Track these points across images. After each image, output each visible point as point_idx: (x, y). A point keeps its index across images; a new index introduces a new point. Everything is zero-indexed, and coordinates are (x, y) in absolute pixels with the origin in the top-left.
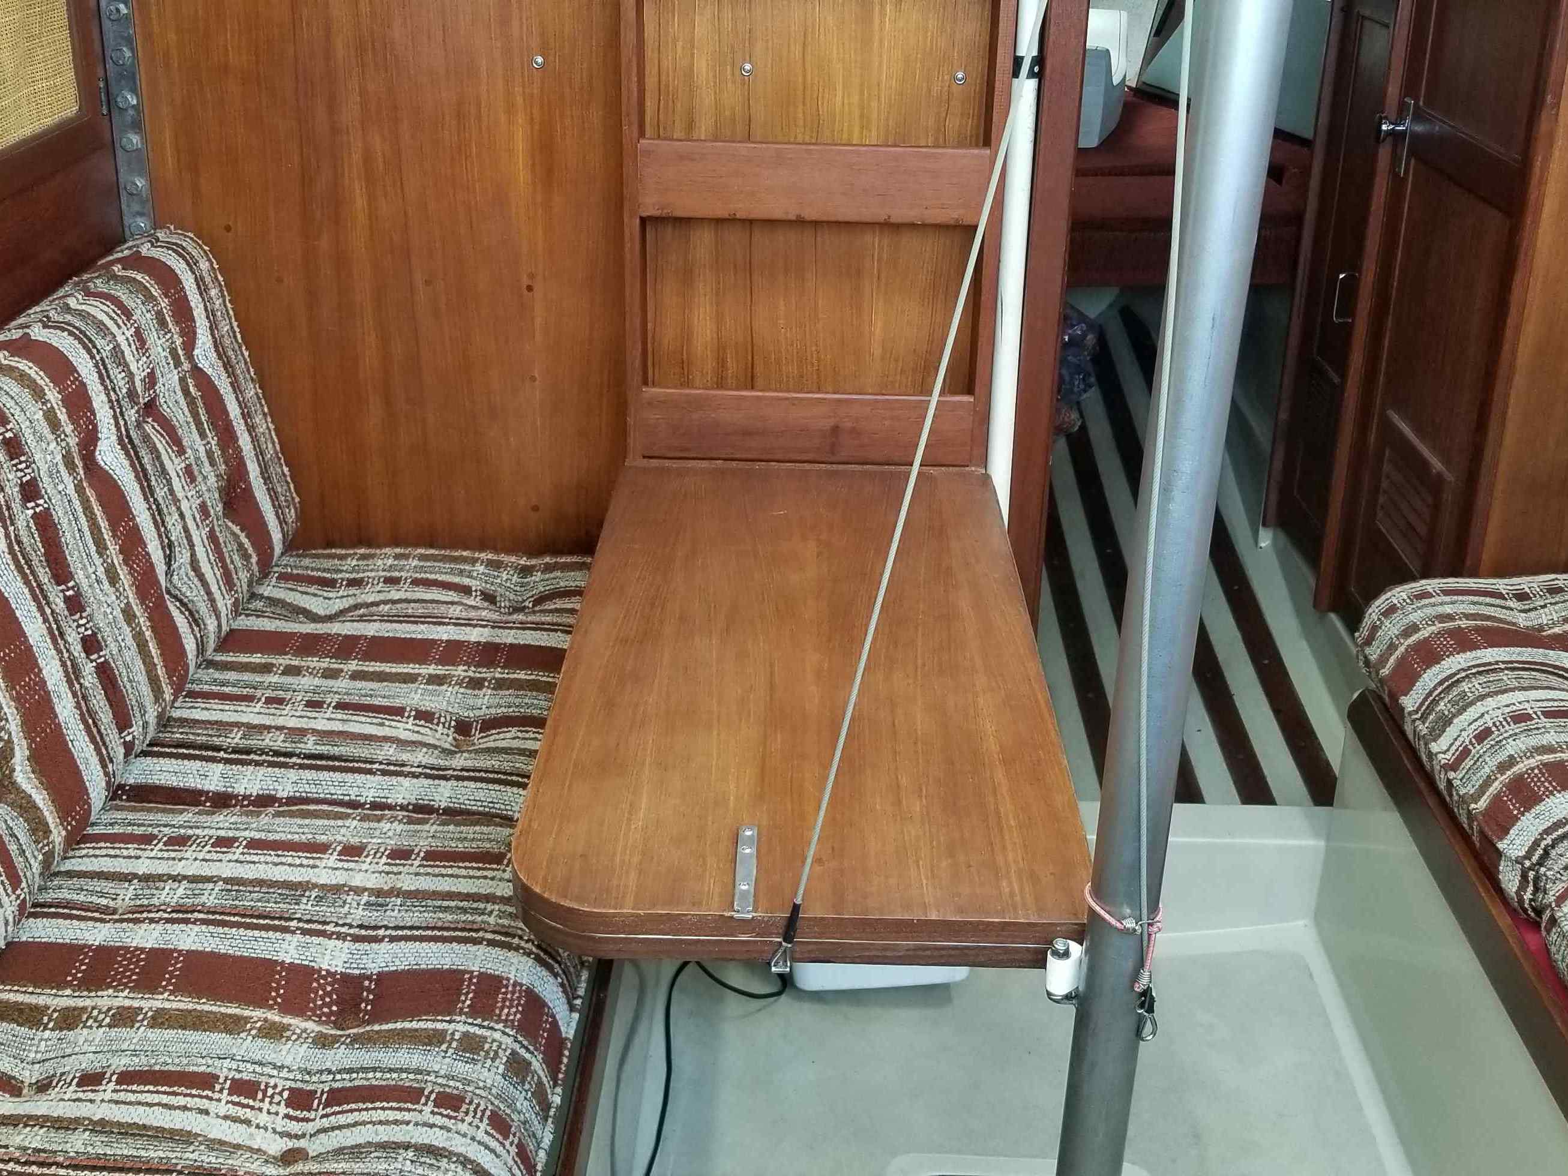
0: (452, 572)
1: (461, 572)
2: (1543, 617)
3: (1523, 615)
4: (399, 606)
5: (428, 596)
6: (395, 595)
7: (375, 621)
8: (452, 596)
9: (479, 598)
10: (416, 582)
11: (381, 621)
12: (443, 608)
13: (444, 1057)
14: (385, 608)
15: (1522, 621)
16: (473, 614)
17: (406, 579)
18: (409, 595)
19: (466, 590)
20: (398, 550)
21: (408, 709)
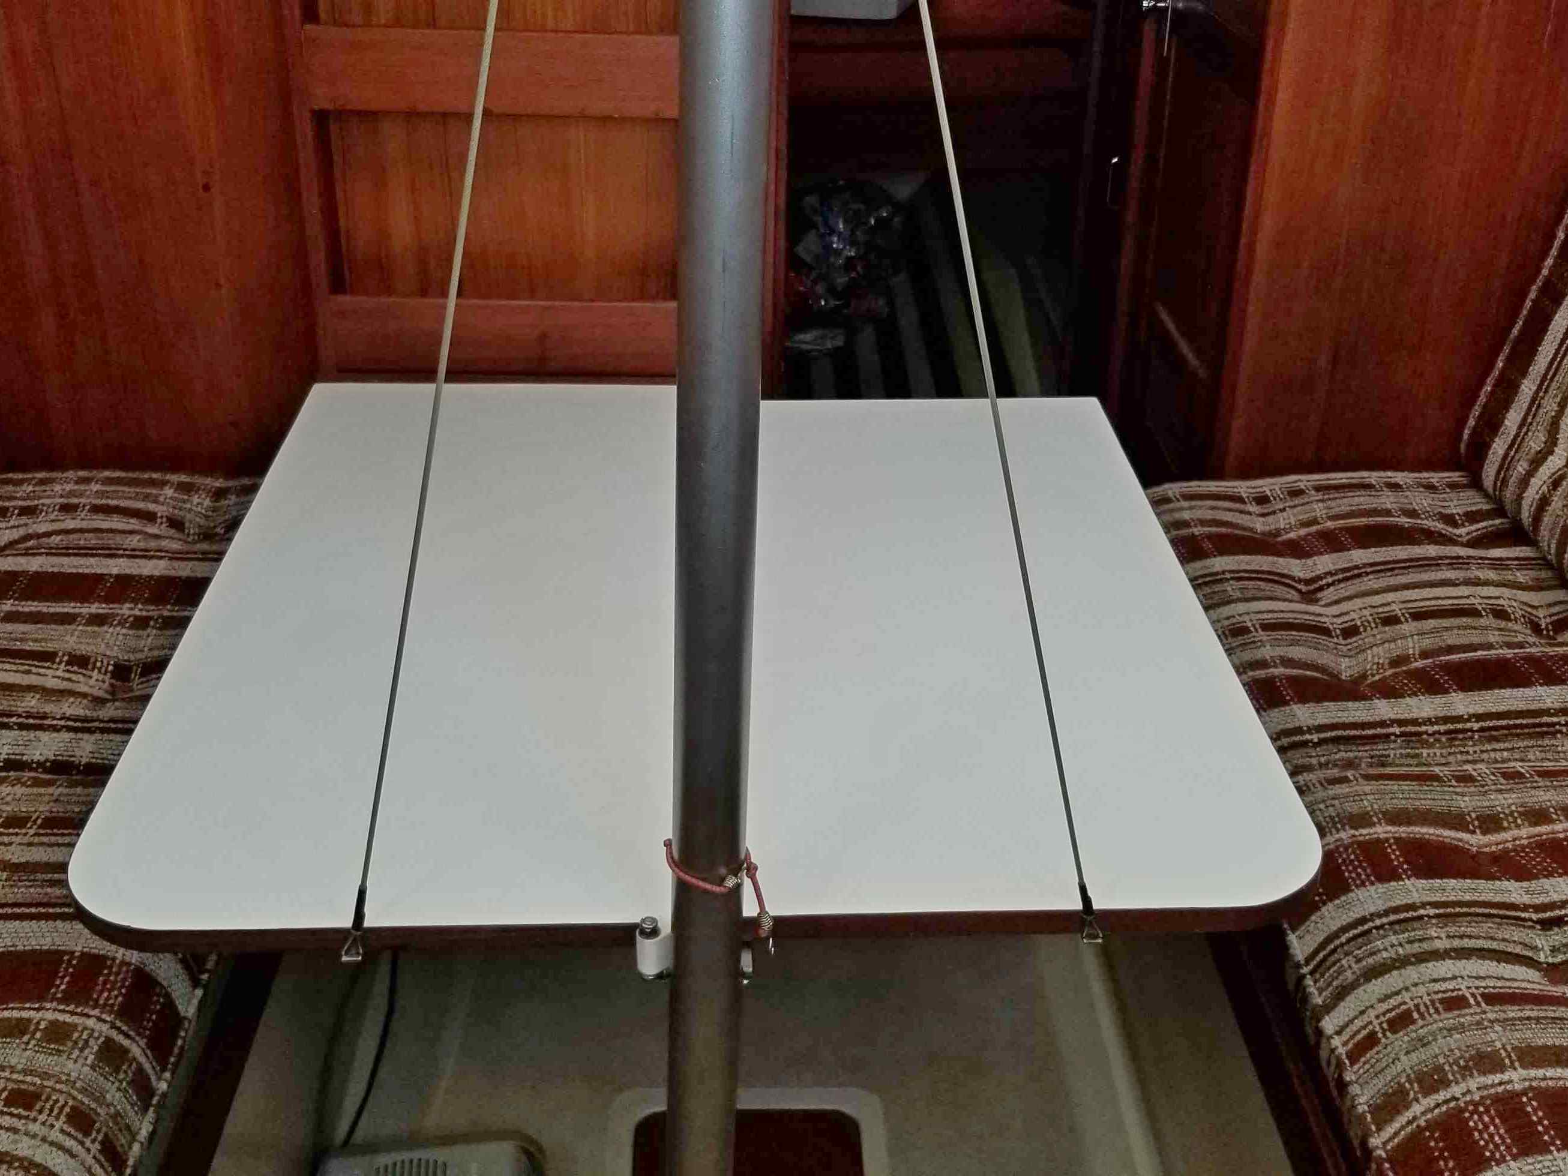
0: (135, 498)
1: (146, 497)
2: (1281, 521)
3: (1261, 519)
4: (71, 537)
5: (105, 525)
6: (71, 524)
7: (40, 554)
8: (134, 524)
9: (164, 525)
10: (96, 509)
11: (47, 554)
12: (118, 539)
13: (25, 1050)
14: (56, 539)
15: (1260, 525)
16: (153, 544)
17: (84, 506)
18: (84, 525)
19: (150, 517)
20: (82, 473)
21: (60, 654)
